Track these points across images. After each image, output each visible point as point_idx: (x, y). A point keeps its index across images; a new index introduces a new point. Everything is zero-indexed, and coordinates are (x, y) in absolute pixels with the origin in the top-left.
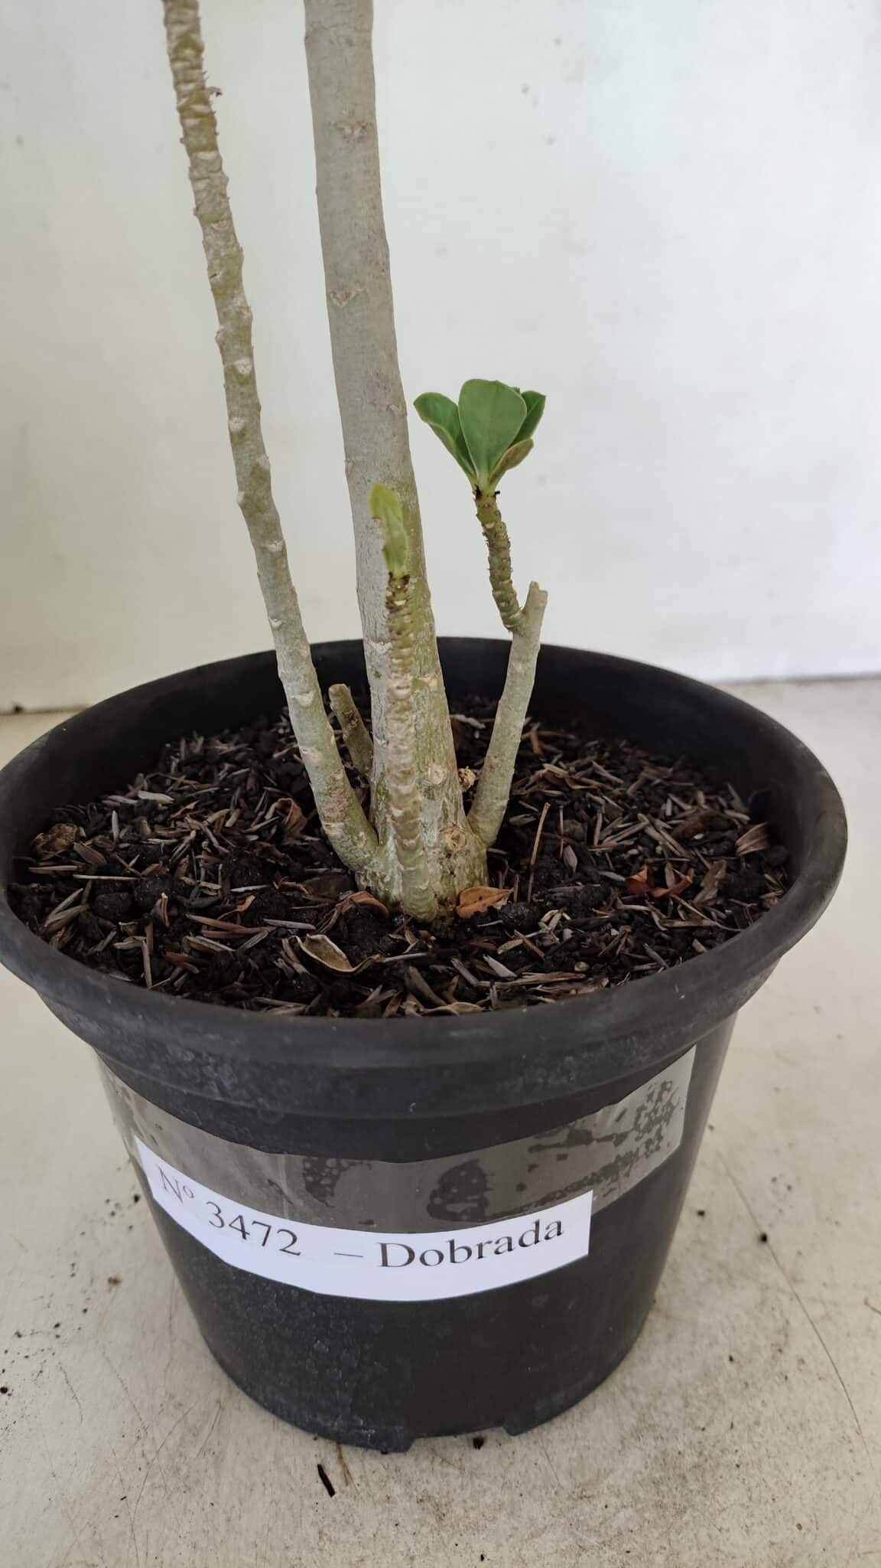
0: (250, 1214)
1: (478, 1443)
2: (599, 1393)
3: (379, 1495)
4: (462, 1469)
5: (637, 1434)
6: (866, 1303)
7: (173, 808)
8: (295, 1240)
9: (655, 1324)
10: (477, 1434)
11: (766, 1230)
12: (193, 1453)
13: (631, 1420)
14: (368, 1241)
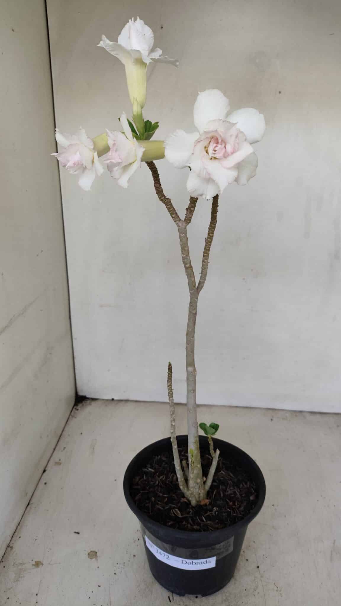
0: (162, 552)
1: (197, 597)
2: (219, 592)
3: (178, 604)
4: (193, 601)
5: (225, 601)
6: (274, 584)
7: (154, 473)
8: (169, 557)
9: (232, 581)
10: (197, 595)
11: (259, 565)
12: (147, 590)
13: (224, 598)
14: (180, 559)
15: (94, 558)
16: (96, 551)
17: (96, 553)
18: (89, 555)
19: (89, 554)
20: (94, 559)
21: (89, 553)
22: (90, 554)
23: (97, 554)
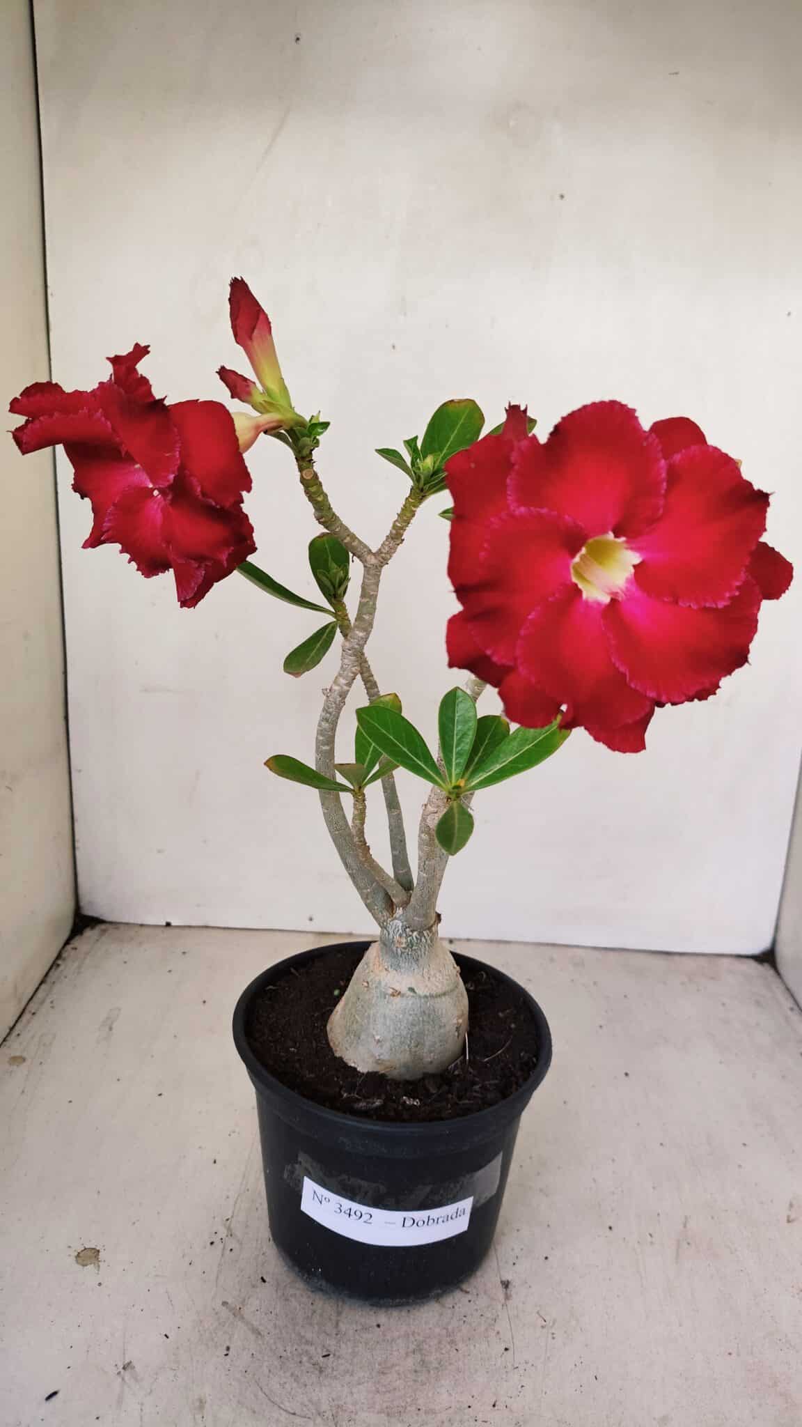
15: (91, 1264)
16: (98, 1249)
17: (98, 1251)
18: (78, 1259)
19: (78, 1256)
20: (90, 1267)
21: (79, 1253)
22: (81, 1255)
23: (98, 1255)
